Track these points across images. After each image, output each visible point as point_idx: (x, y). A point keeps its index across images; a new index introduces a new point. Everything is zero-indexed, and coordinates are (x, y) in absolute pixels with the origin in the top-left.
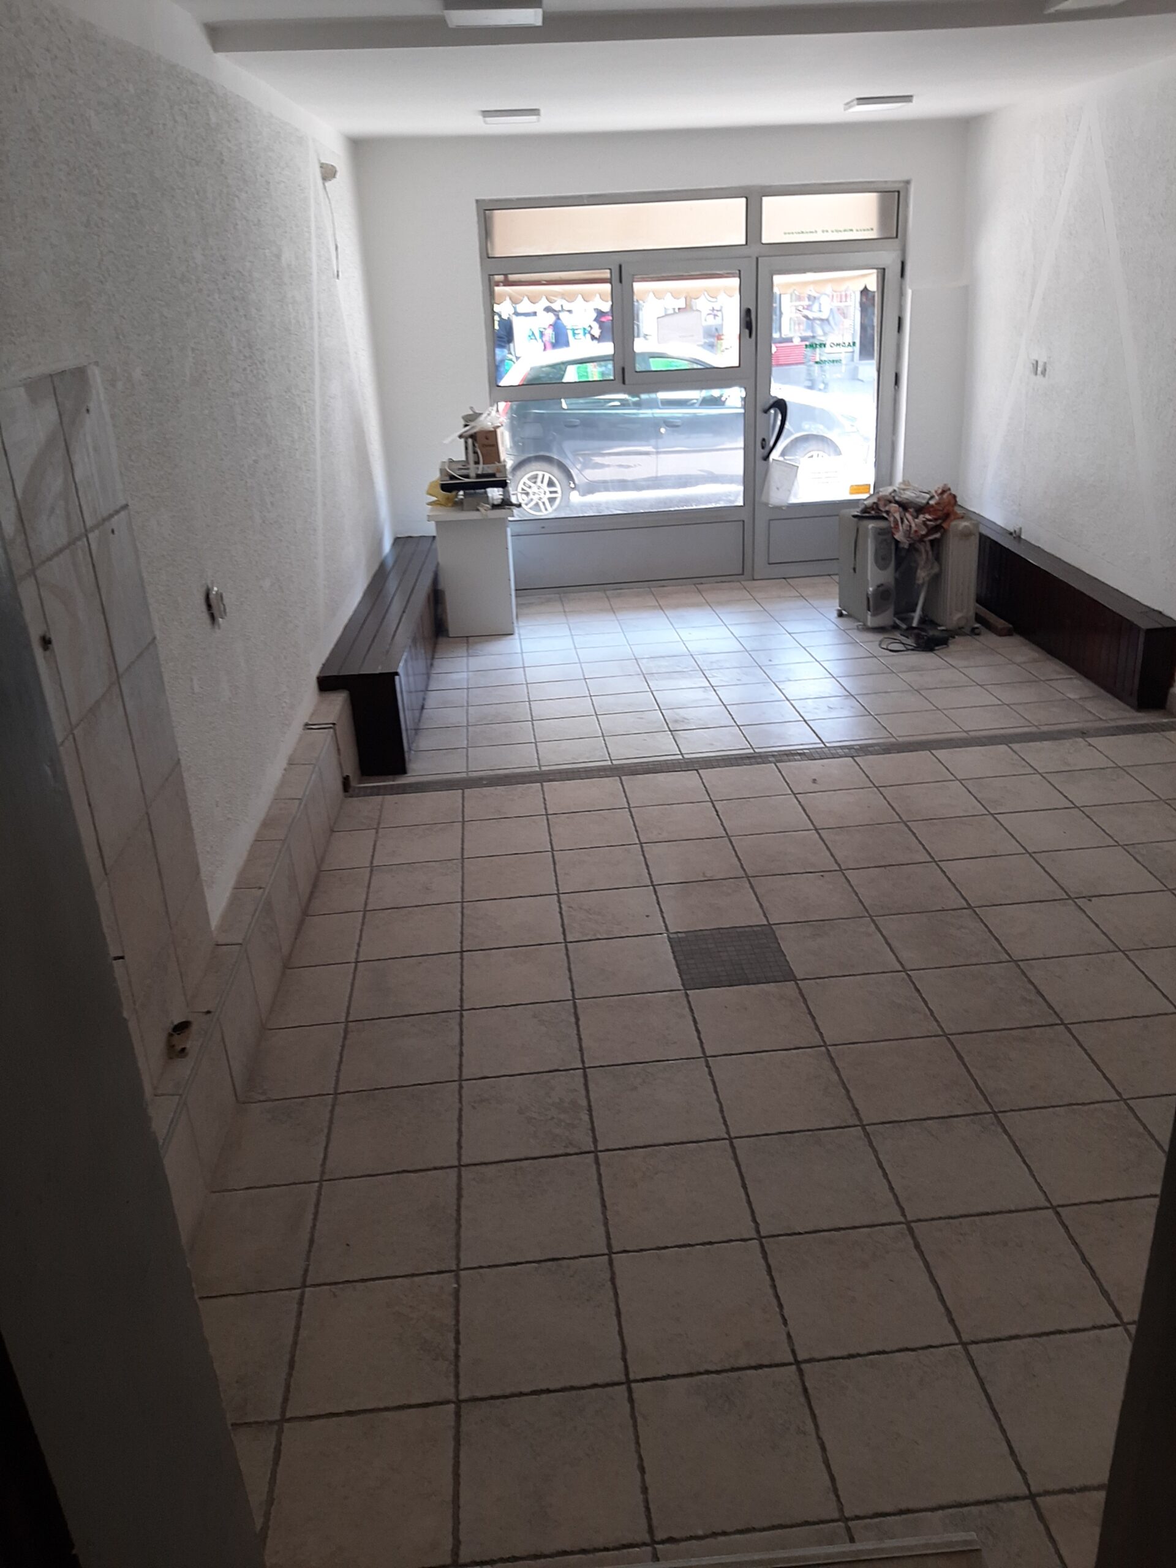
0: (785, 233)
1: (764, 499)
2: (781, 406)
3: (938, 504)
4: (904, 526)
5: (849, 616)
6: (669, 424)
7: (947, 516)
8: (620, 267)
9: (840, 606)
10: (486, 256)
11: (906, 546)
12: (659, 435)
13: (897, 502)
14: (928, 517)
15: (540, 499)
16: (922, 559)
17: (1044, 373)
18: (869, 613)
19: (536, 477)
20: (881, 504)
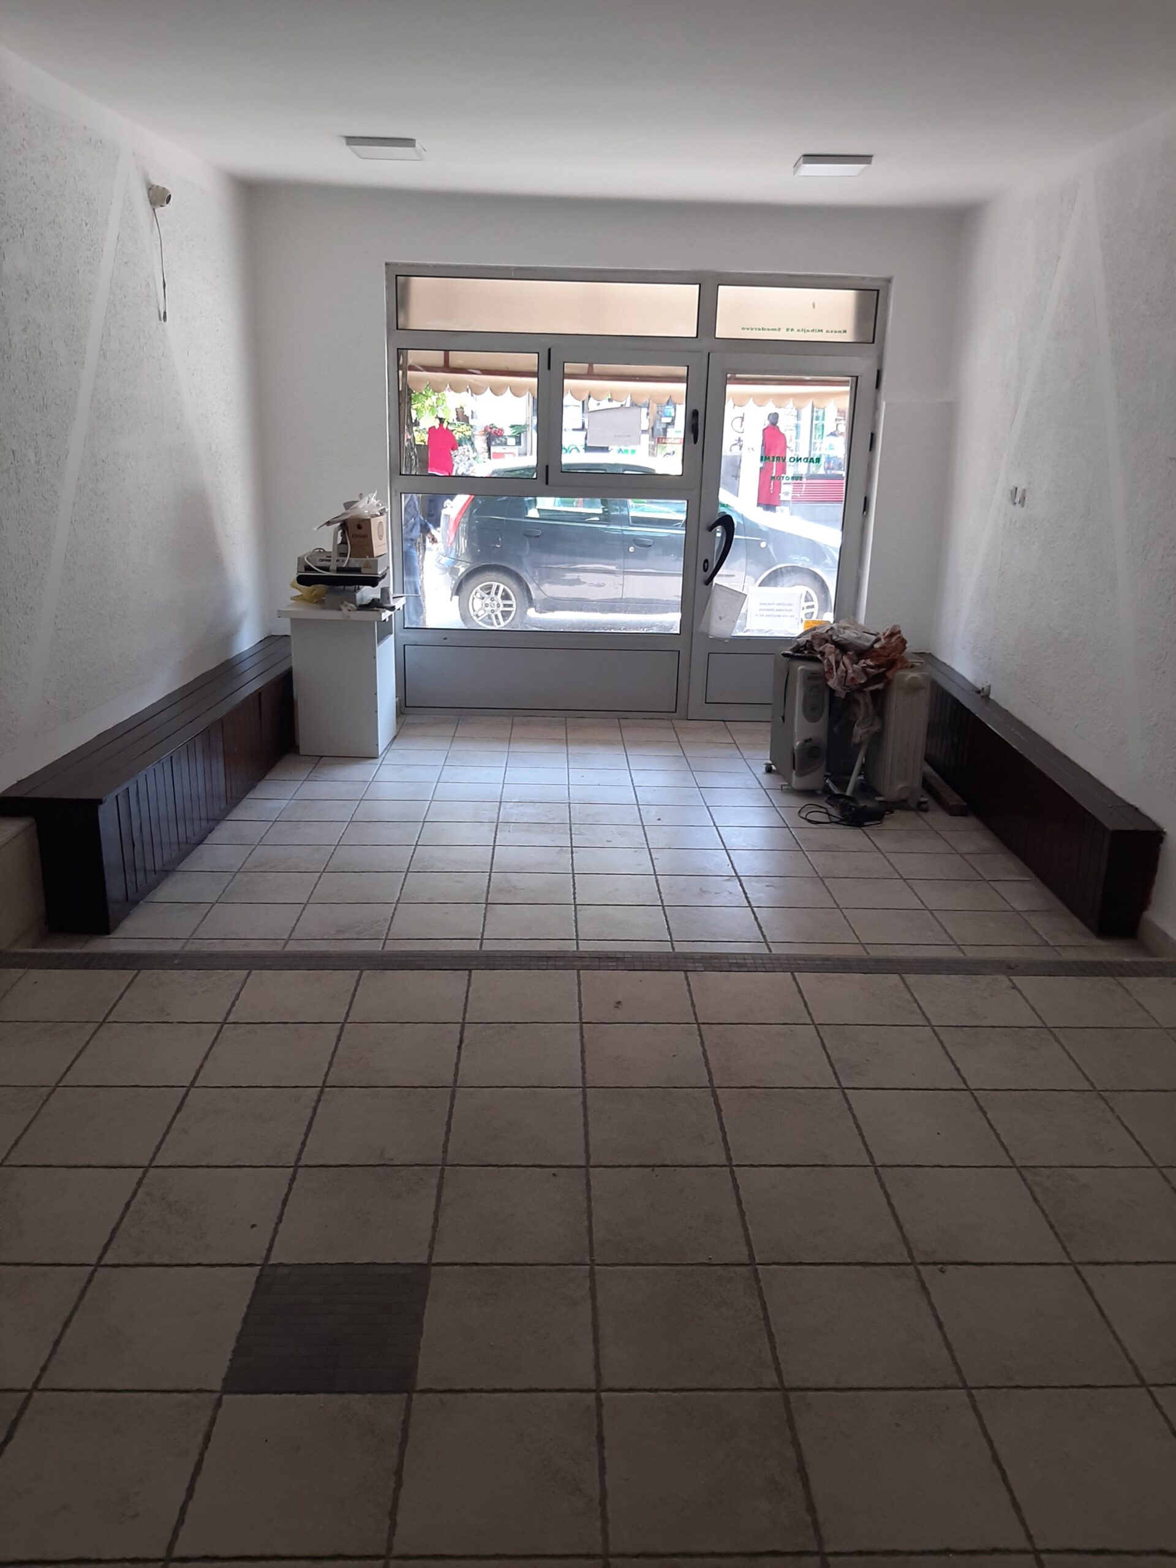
0: (743, 329)
1: (702, 627)
2: (727, 522)
3: (883, 648)
4: (839, 673)
5: (777, 772)
6: (637, 542)
7: (892, 664)
8: (549, 350)
9: (771, 759)
10: (396, 326)
11: (843, 696)
12: (626, 554)
13: (834, 643)
14: (869, 662)
15: (493, 611)
16: (861, 712)
17: (1022, 502)
18: (794, 772)
19: (490, 587)
20: (816, 642)
